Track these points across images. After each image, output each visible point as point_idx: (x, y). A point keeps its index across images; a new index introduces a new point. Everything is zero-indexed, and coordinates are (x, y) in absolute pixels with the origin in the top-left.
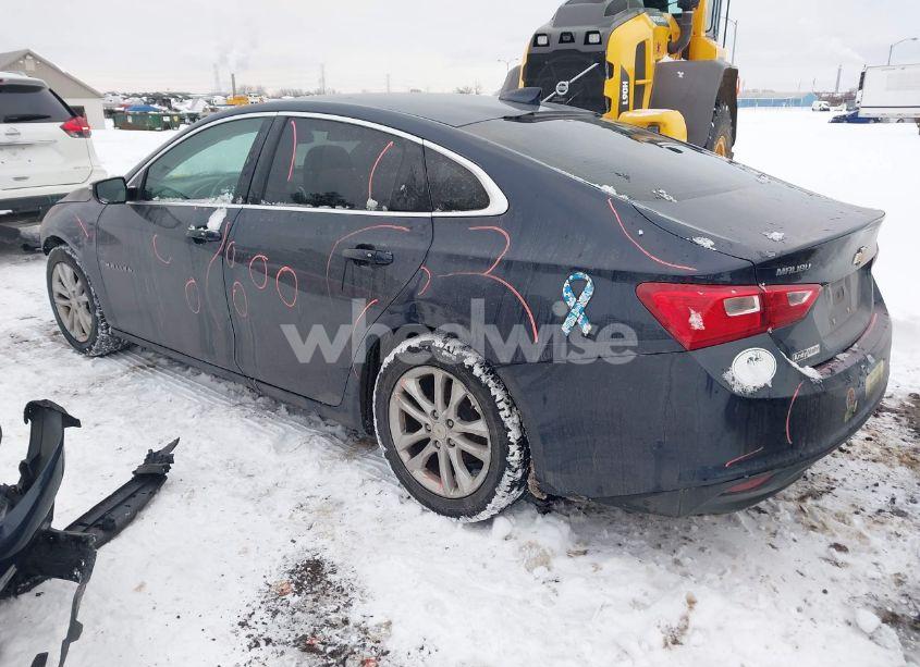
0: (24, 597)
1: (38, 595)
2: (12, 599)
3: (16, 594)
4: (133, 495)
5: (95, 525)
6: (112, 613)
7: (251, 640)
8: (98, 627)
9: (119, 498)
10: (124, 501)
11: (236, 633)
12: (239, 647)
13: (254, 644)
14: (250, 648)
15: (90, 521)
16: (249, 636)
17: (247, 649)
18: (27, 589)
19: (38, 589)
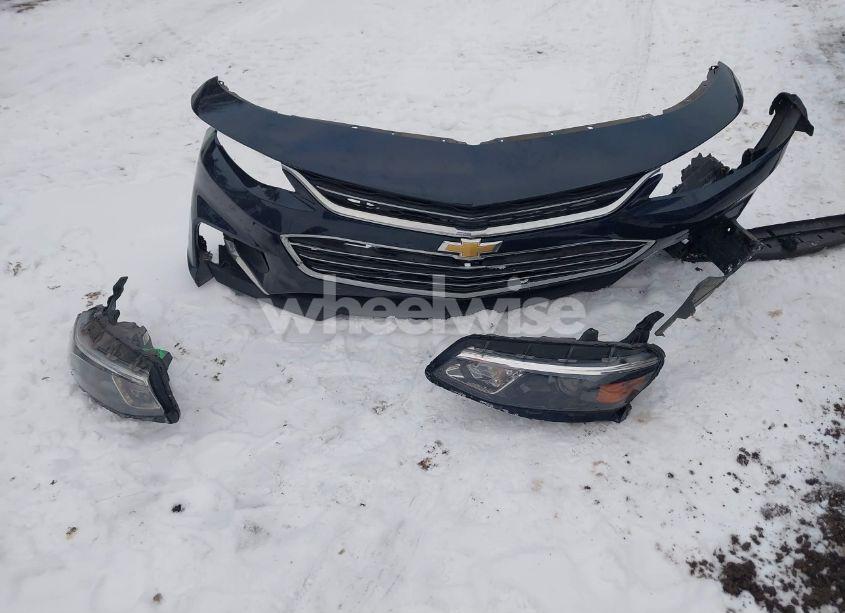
0: (688, 266)
1: (697, 269)
2: (680, 261)
3: (684, 259)
4: (832, 230)
5: (780, 239)
6: (737, 318)
7: (834, 427)
8: (719, 322)
9: (819, 226)
10: (821, 231)
11: (826, 410)
12: (817, 425)
13: (834, 433)
14: (828, 433)
15: (777, 233)
16: (835, 422)
17: (824, 431)
18: (693, 260)
19: (700, 265)
